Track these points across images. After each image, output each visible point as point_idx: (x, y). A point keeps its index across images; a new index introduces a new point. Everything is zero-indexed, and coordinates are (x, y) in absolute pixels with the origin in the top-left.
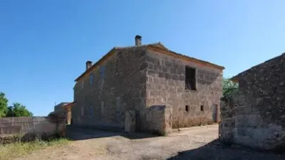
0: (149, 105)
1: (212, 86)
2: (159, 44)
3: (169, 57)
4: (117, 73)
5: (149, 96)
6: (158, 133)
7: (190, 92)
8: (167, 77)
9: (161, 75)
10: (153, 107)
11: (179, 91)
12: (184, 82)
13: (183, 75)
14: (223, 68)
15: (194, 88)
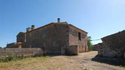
0: (70, 45)
1: (85, 39)
2: (66, 22)
3: (75, 29)
4: (53, 33)
5: (70, 42)
6: (75, 54)
7: (80, 41)
8: (74, 35)
9: (72, 35)
10: (72, 46)
11: (77, 40)
12: (78, 37)
13: (78, 35)
14: (87, 33)
15: (80, 40)
